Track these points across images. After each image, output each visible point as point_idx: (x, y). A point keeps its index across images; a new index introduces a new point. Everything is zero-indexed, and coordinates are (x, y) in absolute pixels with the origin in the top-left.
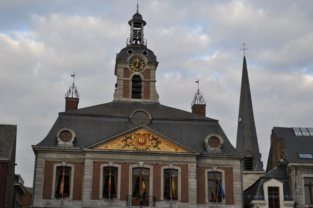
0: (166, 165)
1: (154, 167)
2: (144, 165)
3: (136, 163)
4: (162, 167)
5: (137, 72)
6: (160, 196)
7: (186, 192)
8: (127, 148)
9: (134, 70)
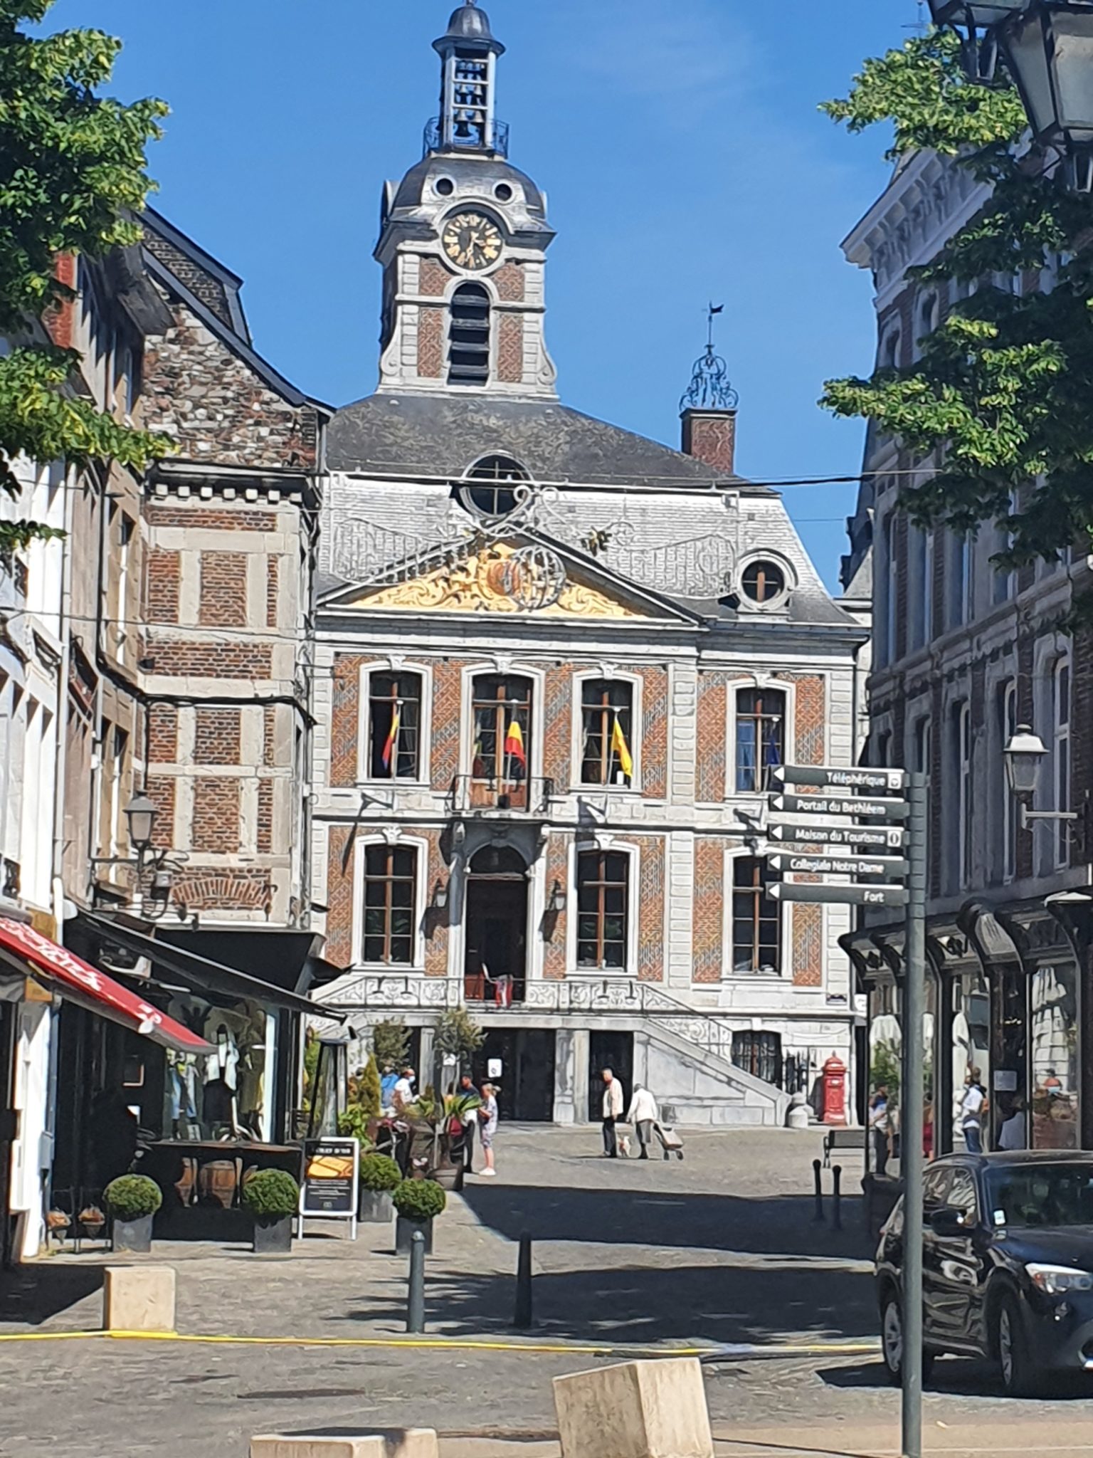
0: (591, 666)
1: (547, 675)
2: (515, 666)
3: (483, 660)
4: (575, 674)
5: (472, 269)
6: (568, 775)
7: (659, 762)
8: (452, 607)
9: (458, 261)
